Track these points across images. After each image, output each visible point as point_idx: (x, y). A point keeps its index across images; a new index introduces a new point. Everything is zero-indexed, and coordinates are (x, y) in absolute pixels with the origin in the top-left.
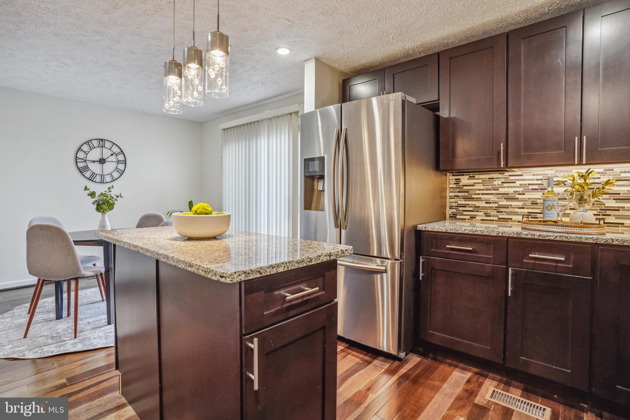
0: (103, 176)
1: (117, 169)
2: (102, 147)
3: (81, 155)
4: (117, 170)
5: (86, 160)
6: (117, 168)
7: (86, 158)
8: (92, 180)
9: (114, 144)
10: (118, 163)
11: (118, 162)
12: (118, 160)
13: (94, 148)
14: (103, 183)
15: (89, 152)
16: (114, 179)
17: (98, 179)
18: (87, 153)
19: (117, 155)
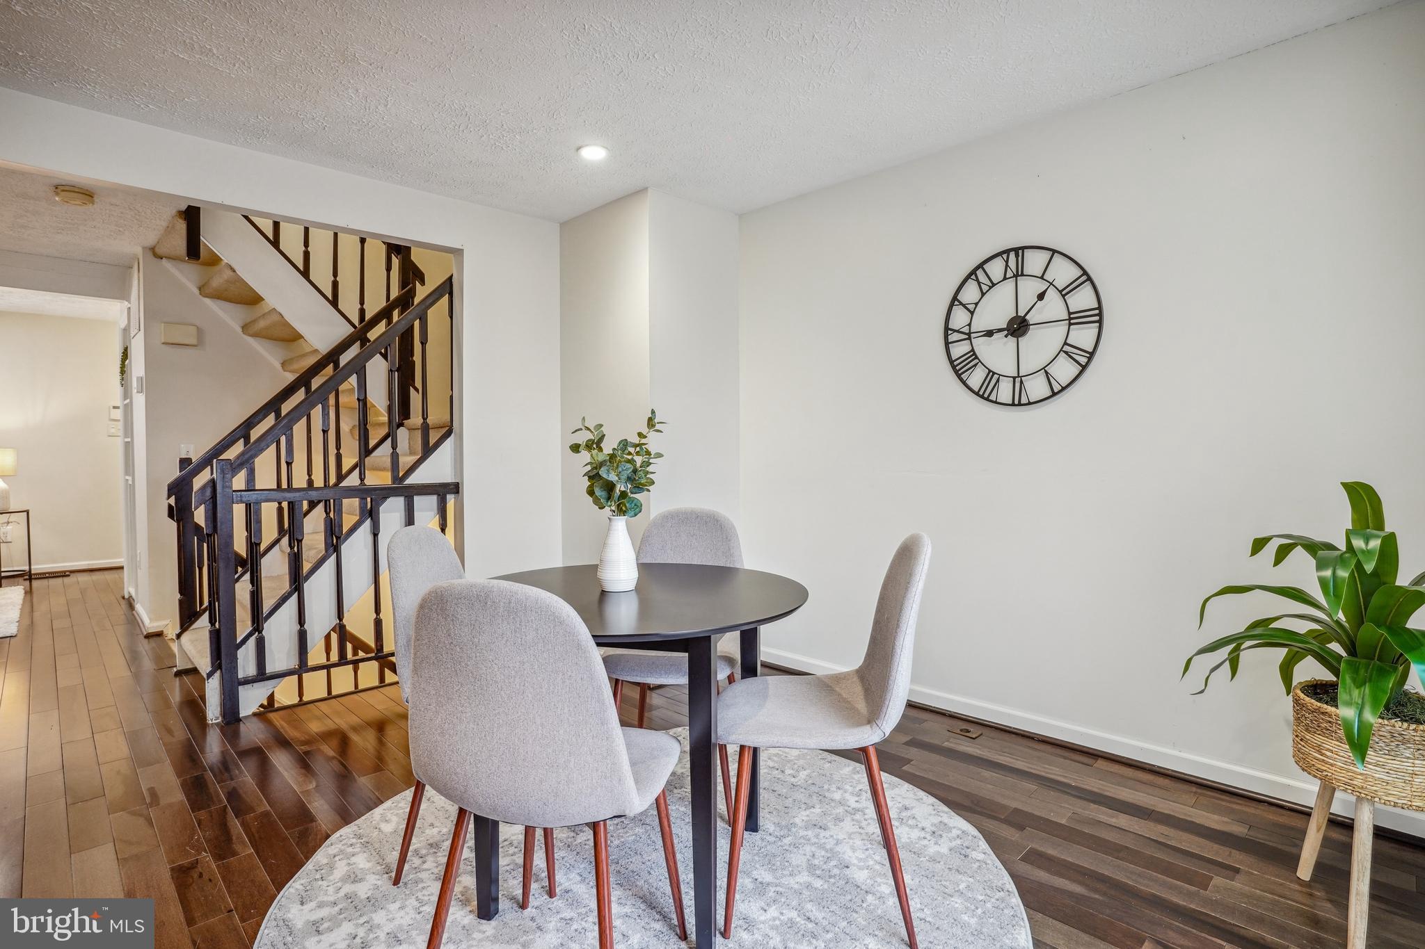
0: (1018, 380)
1: (1067, 348)
2: (1016, 276)
3: (960, 318)
4: (1066, 353)
5: (969, 334)
6: (1065, 343)
7: (969, 325)
8: (986, 396)
9: (1054, 252)
10: (1070, 324)
11: (1073, 319)
12: (1070, 313)
13: (990, 288)
14: (1020, 404)
15: (976, 304)
16: (1057, 388)
17: (1005, 392)
18: (971, 307)
19: (1064, 293)
